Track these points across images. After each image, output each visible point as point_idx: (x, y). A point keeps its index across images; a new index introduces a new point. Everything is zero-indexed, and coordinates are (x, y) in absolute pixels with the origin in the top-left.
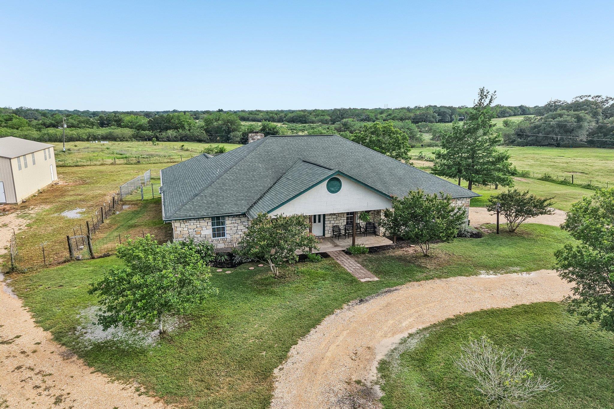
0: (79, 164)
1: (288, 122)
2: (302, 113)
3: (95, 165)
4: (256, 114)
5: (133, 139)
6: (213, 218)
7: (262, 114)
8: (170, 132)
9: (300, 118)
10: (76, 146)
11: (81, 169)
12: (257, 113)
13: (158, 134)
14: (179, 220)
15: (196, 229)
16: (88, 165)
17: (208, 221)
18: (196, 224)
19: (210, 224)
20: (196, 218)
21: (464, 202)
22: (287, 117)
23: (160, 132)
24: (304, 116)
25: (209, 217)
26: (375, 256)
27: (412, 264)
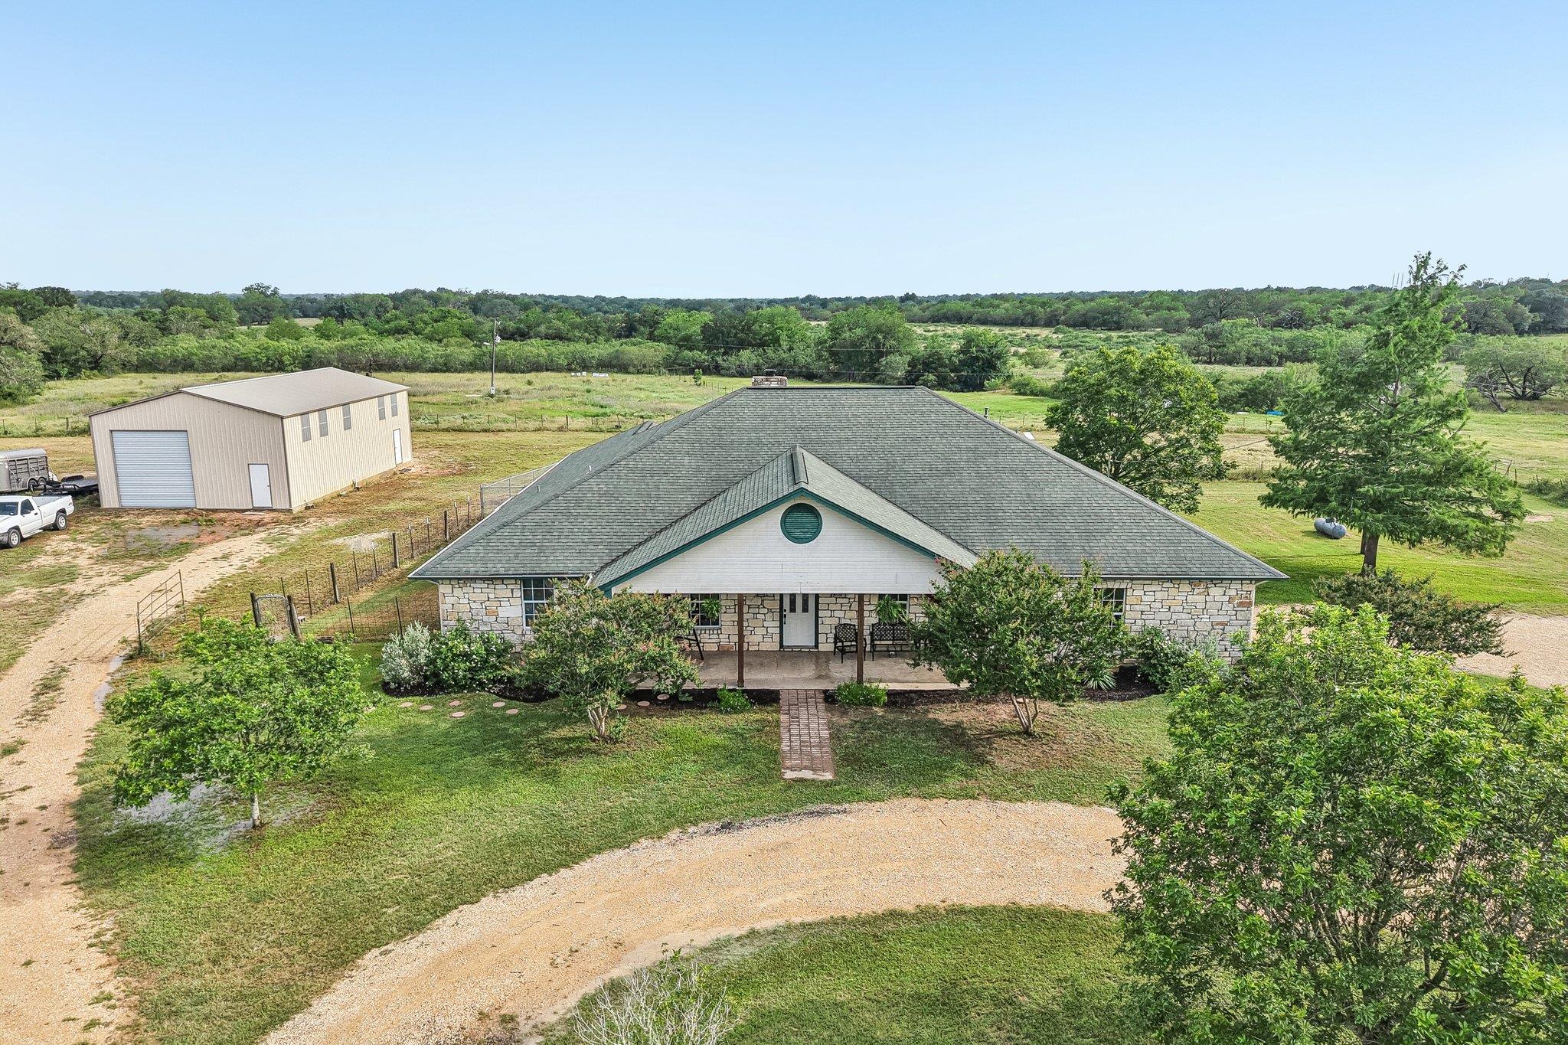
0: (492, 427)
1: (1069, 326)
2: (1112, 303)
3: (525, 430)
4: (991, 305)
5: (663, 370)
6: (525, 582)
7: (1007, 305)
8: (747, 357)
9: (1103, 314)
10: (529, 383)
11: (491, 438)
12: (996, 302)
13: (719, 359)
14: (450, 579)
15: (487, 604)
16: (509, 430)
17: (512, 587)
18: (487, 590)
19: (518, 593)
20: (488, 579)
21: (1233, 592)
22: (1069, 313)
23: (725, 354)
24: (1117, 310)
25: (516, 579)
26: (890, 716)
27: (962, 751)
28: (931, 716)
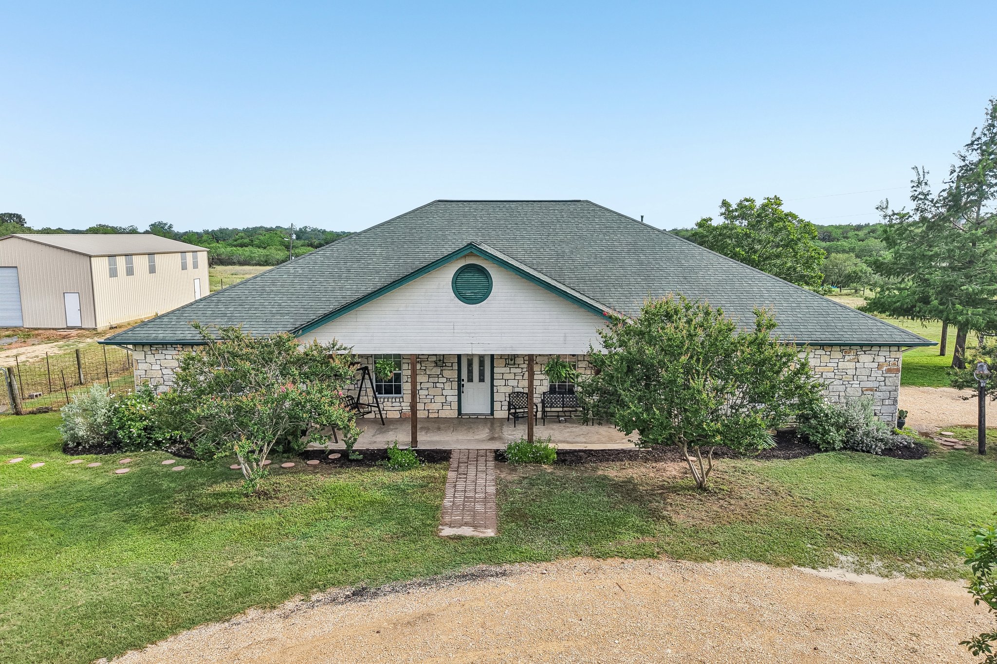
21: (881, 360)
26: (559, 473)
27: (635, 507)
28: (600, 473)
